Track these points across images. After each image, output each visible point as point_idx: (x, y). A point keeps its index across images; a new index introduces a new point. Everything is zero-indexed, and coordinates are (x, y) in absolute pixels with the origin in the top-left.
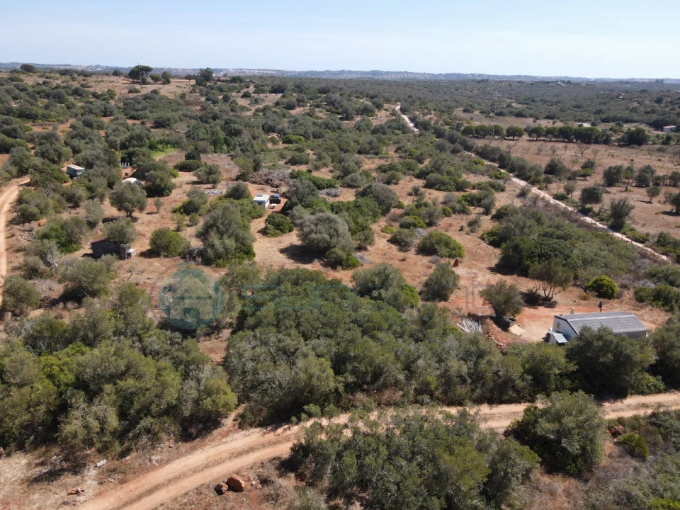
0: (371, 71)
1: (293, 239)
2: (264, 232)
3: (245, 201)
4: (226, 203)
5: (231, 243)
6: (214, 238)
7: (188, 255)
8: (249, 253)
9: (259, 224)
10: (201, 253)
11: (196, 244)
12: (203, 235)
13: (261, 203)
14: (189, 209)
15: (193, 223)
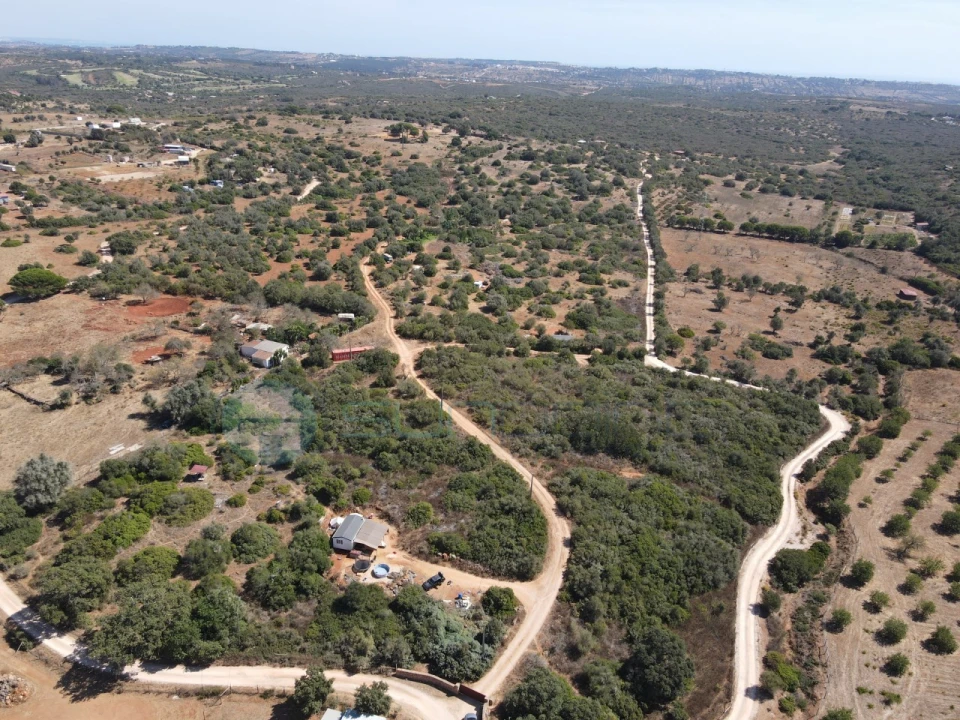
0: (697, 71)
1: (484, 304)
2: (475, 300)
3: (469, 284)
4: (460, 284)
5: (460, 303)
6: (454, 301)
7: (445, 306)
8: (466, 307)
9: (474, 296)
10: (449, 306)
11: (448, 302)
12: (451, 299)
13: (477, 285)
14: (444, 286)
15: (446, 293)
